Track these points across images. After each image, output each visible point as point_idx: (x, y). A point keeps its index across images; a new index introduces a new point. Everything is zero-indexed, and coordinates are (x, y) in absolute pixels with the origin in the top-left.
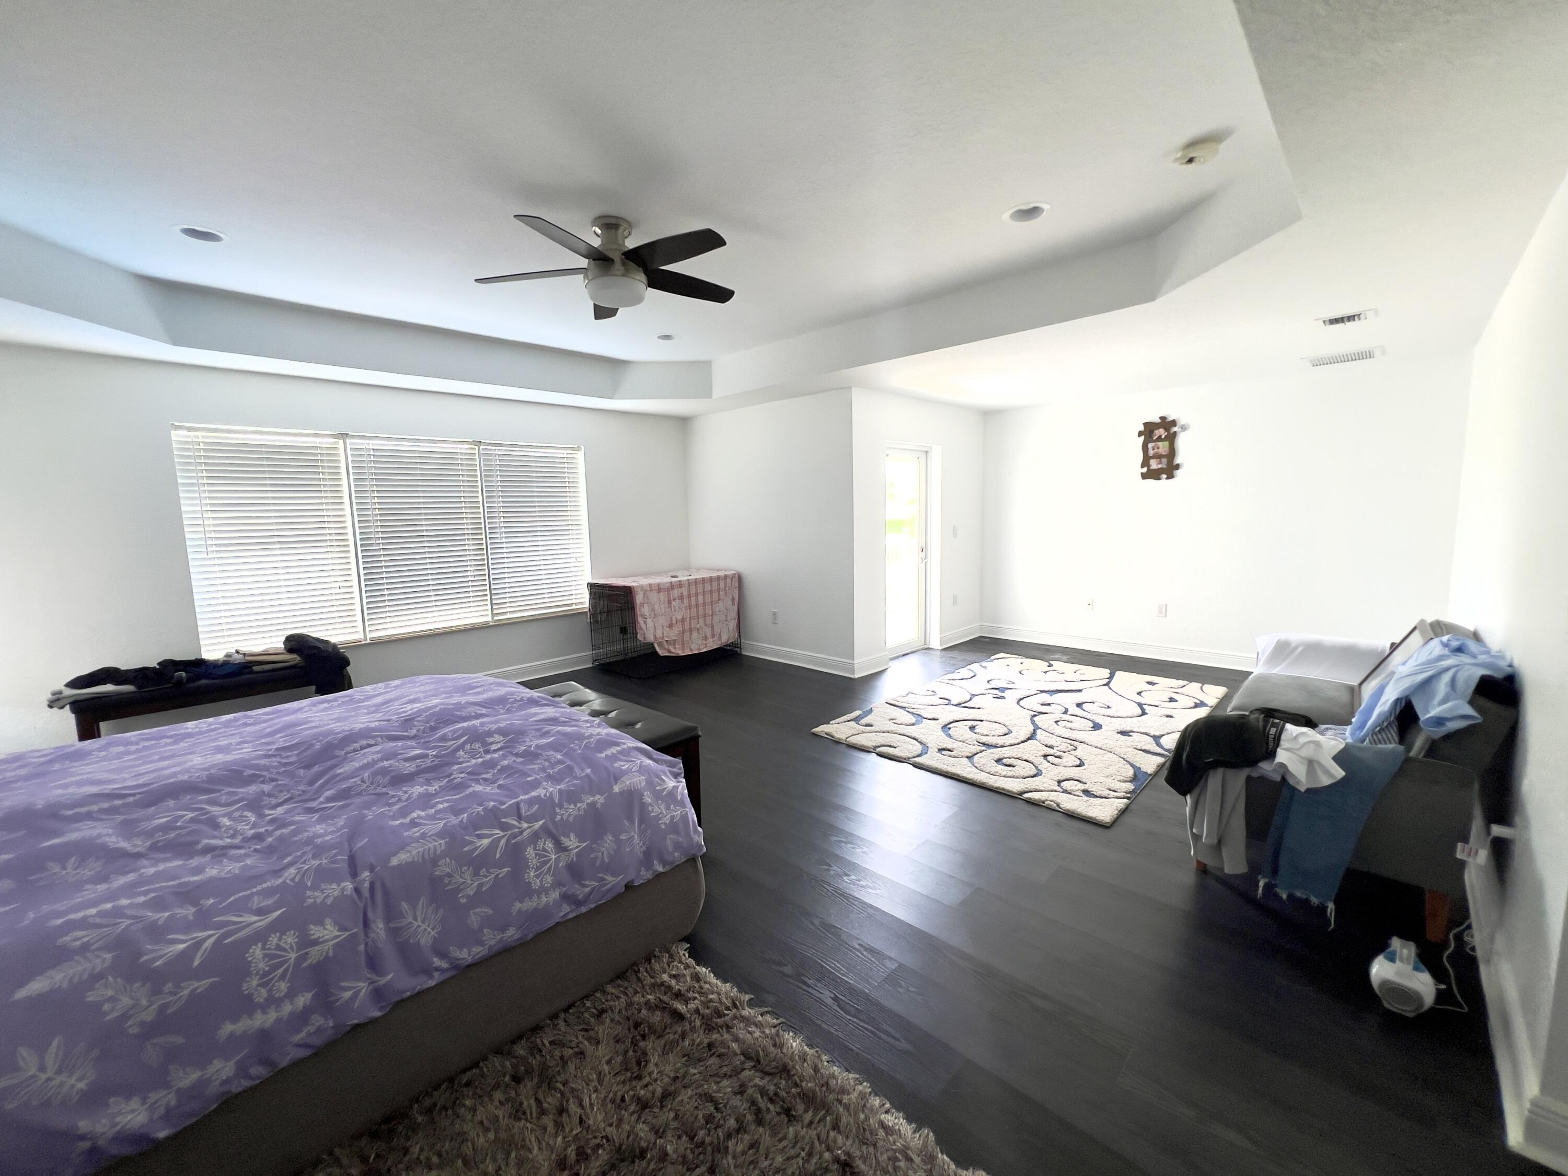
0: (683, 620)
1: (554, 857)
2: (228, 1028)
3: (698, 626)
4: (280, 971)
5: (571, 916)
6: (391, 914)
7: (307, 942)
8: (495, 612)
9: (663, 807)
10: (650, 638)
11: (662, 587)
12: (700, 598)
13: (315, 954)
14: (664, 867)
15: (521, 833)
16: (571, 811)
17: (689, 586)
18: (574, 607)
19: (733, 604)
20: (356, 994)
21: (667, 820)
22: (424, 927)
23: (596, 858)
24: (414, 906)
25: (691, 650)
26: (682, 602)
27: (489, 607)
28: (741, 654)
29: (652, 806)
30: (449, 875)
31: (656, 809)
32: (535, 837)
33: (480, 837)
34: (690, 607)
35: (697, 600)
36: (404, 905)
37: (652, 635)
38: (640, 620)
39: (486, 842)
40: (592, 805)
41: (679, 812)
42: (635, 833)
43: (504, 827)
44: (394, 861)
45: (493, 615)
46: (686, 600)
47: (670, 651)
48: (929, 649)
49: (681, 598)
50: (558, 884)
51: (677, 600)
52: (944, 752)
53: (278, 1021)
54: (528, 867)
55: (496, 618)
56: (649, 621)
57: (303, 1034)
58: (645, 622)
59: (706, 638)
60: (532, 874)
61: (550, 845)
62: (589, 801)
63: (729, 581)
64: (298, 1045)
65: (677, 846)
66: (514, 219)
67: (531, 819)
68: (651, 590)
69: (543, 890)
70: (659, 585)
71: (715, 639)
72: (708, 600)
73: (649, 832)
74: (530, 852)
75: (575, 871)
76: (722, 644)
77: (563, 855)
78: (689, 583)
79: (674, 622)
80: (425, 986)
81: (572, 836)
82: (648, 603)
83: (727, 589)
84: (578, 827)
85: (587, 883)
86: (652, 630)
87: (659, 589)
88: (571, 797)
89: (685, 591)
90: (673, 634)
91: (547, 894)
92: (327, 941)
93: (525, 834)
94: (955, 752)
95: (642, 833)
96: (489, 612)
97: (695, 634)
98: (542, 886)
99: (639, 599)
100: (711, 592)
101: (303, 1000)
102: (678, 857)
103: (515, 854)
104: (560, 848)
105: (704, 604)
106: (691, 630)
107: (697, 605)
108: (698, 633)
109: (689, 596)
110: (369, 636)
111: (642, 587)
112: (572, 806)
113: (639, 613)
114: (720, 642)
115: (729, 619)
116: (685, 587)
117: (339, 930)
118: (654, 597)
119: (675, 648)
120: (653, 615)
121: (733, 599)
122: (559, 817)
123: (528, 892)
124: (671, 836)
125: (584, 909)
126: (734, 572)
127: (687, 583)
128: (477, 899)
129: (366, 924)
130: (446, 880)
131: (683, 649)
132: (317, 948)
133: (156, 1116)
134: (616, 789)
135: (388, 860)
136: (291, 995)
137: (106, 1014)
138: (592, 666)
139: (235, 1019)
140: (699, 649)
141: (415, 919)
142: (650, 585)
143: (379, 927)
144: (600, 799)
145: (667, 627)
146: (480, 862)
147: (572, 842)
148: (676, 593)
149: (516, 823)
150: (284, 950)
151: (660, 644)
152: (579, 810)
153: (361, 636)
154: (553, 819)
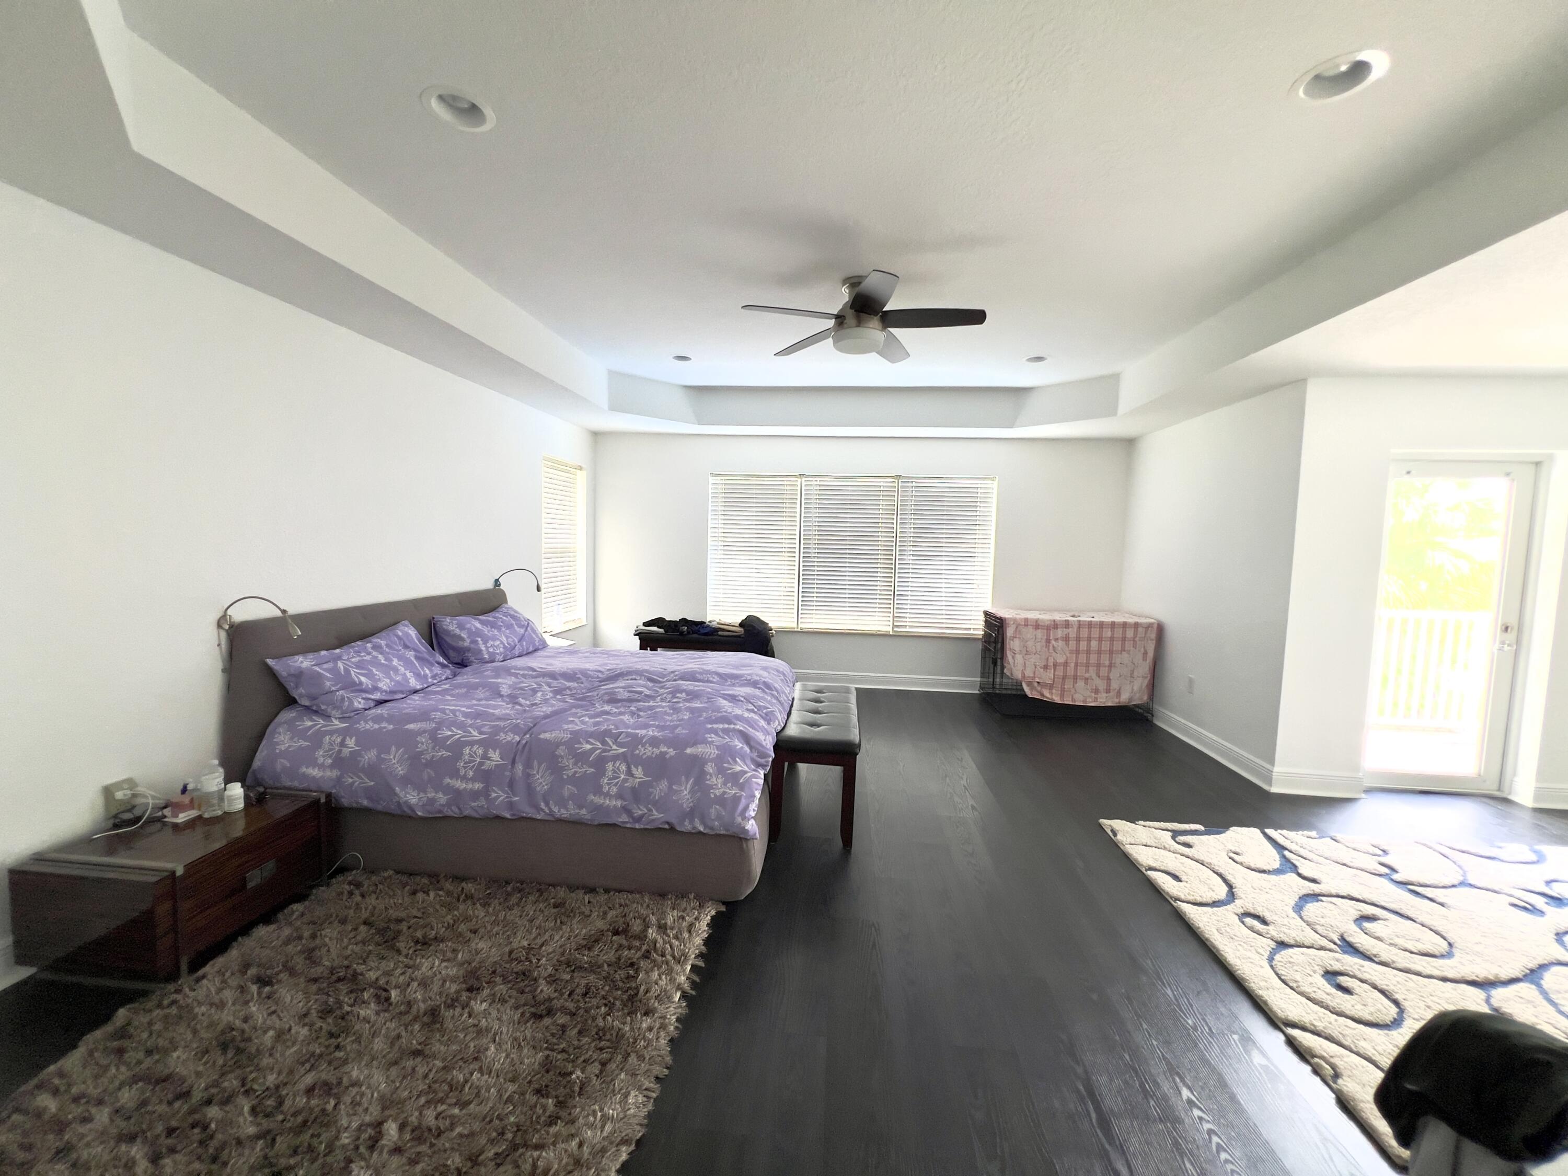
0: (1066, 664)
1: (623, 776)
2: (448, 780)
3: (1087, 675)
4: (472, 764)
5: (628, 826)
6: (528, 765)
7: (485, 757)
8: (895, 624)
9: (720, 781)
10: (1018, 675)
11: (1041, 624)
12: (1094, 644)
13: (488, 765)
14: (705, 829)
15: (609, 751)
16: (649, 751)
17: (1079, 627)
18: (972, 632)
19: (1145, 659)
20: (498, 797)
21: (718, 793)
22: (540, 781)
23: (652, 793)
24: (540, 764)
25: (1073, 700)
26: (1067, 645)
27: (891, 619)
28: (1152, 722)
29: (711, 776)
30: (562, 757)
31: (714, 779)
32: (615, 758)
33: (588, 742)
34: (1078, 652)
35: (1089, 645)
36: (536, 763)
37: (1020, 672)
38: (1009, 654)
39: (588, 747)
40: (663, 754)
41: (734, 792)
42: (686, 789)
43: (604, 743)
44: (542, 736)
45: (894, 626)
46: (1073, 644)
47: (1042, 695)
48: (1506, 801)
49: (1066, 639)
50: (620, 796)
51: (1060, 641)
52: (1248, 920)
53: (465, 789)
54: (605, 775)
55: (895, 629)
56: (1019, 658)
57: (476, 804)
58: (1013, 657)
59: (1097, 691)
60: (605, 781)
61: (623, 767)
62: (663, 750)
63: (1140, 629)
64: (472, 808)
65: (719, 817)
66: (743, 310)
67: (621, 745)
68: (1026, 625)
69: (607, 795)
70: (1037, 621)
71: (1111, 694)
72: (1106, 646)
73: (699, 794)
74: (610, 766)
75: (637, 794)
76: (1119, 703)
77: (631, 779)
78: (1080, 625)
79: (1051, 663)
80: (534, 817)
81: (640, 769)
82: (1019, 638)
83: (1137, 639)
84: (647, 764)
85: (641, 807)
86: (1020, 667)
87: (1037, 625)
88: (654, 742)
89: (1072, 633)
90: (1047, 677)
91: (610, 799)
92: (493, 761)
93: (612, 752)
94: (1271, 928)
95: (692, 792)
96: (891, 623)
97: (1080, 684)
98: (608, 792)
99: (1010, 632)
100: (1112, 639)
101: (478, 786)
102: (718, 827)
103: (600, 763)
104: (629, 773)
105: (1099, 652)
106: (1075, 678)
107: (1088, 652)
108: (1086, 683)
109: (1078, 639)
110: (800, 626)
111: (1015, 620)
112: (650, 749)
113: (1008, 646)
114: (1117, 700)
115: (1136, 674)
116: (1072, 627)
117: (500, 758)
118: (1029, 633)
119: (1051, 694)
120: (1024, 652)
121: (1145, 653)
122: (637, 752)
123: (598, 791)
124: (717, 807)
125: (637, 826)
126: (1153, 621)
127: (1076, 623)
128: (573, 780)
129: (513, 762)
130: (560, 760)
131: (1062, 696)
132: (489, 762)
133: (420, 804)
134: (689, 751)
135: (540, 734)
136: (473, 780)
137: (418, 748)
138: (978, 692)
139: (451, 778)
140: (1085, 701)
141: (538, 773)
142: (1026, 620)
143: (519, 767)
144: (672, 752)
145: (1041, 668)
146: (581, 758)
147: (638, 772)
148: (1060, 633)
149: (611, 743)
150: (476, 754)
151: (1030, 684)
152: (653, 753)
153: (795, 625)
154: (633, 751)
